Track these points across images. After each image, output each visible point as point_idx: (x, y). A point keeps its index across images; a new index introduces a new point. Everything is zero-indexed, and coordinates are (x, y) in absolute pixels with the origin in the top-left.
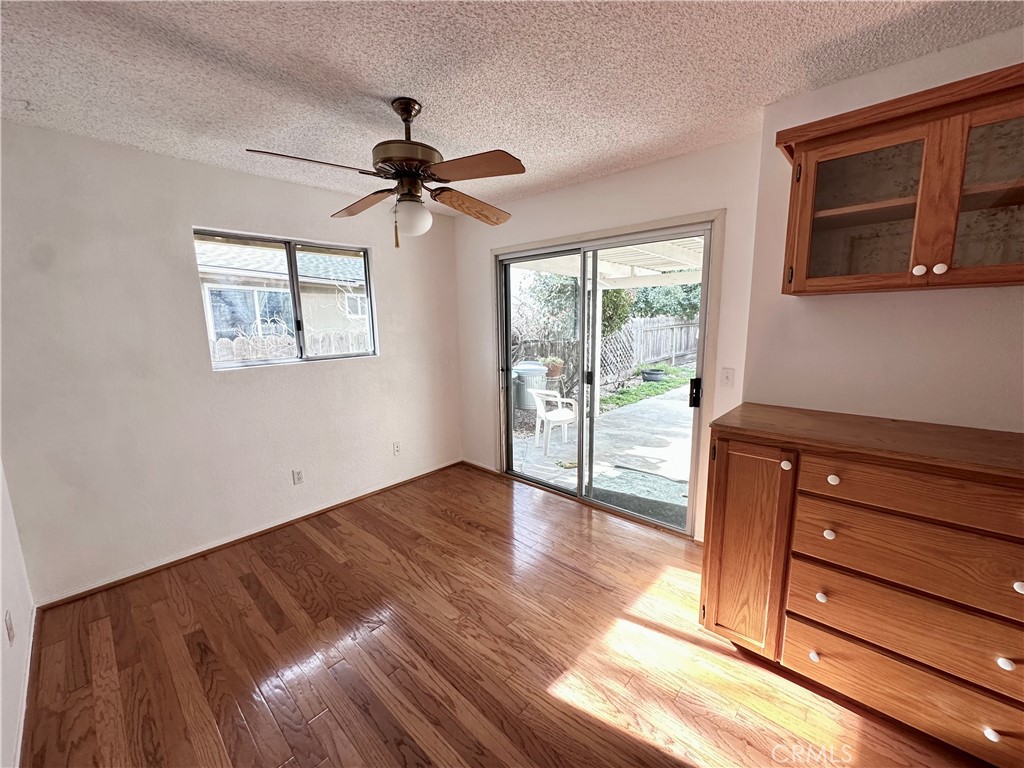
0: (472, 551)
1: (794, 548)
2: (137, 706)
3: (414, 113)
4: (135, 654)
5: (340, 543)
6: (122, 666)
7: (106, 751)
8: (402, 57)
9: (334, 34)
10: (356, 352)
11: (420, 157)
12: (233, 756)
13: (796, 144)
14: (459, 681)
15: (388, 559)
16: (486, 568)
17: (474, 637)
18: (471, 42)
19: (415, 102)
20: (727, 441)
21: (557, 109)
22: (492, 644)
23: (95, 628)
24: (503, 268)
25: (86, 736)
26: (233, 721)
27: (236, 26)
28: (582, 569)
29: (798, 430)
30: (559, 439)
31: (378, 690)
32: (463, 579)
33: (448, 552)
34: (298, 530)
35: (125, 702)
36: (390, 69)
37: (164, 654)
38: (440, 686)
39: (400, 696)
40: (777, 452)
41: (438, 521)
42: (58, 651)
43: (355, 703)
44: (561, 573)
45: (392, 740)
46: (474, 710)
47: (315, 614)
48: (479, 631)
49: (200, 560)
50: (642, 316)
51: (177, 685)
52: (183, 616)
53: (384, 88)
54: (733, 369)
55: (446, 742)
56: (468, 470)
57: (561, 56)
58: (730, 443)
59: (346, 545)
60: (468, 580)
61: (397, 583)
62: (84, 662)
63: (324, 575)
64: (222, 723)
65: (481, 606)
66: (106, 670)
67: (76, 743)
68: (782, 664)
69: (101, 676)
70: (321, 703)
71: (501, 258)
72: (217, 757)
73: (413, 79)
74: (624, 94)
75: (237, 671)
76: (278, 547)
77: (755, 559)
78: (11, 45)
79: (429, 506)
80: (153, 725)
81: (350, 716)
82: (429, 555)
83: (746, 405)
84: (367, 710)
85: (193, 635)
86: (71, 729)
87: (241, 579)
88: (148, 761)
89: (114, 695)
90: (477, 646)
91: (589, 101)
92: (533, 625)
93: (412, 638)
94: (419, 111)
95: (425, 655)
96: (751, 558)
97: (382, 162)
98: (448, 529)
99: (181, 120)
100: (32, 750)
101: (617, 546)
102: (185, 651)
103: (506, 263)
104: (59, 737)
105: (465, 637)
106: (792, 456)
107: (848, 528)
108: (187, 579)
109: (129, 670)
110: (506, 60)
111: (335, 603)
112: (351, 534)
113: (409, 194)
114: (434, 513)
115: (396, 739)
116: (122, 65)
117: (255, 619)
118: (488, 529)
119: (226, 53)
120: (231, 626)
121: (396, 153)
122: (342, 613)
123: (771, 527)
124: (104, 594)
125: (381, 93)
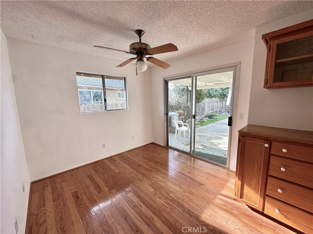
0: (157, 170)
1: (270, 173)
2: (58, 214)
3: (142, 34)
4: (58, 197)
5: (116, 166)
6: (54, 201)
7: (49, 227)
8: (140, 17)
9: (120, 10)
10: (121, 108)
11: (144, 47)
12: (86, 231)
13: (269, 38)
14: (155, 212)
15: (131, 172)
16: (162, 176)
17: (159, 198)
18: (161, 10)
19: (143, 31)
20: (245, 137)
21: (186, 31)
22: (165, 201)
23: (47, 189)
24: (166, 83)
25: (44, 222)
26: (86, 220)
27: (91, 9)
28: (192, 177)
29: (270, 133)
30: (183, 136)
31: (130, 213)
32: (155, 179)
33: (149, 171)
34: (104, 162)
35: (55, 212)
36: (136, 20)
37: (66, 198)
38: (149, 213)
39: (137, 216)
40: (263, 141)
41: (146, 160)
42: (36, 195)
43: (123, 217)
44: (186, 178)
45: (135, 230)
46: (160, 222)
47: (110, 188)
48: (160, 196)
49: (76, 170)
50: (208, 98)
51: (70, 208)
52: (71, 187)
53: (134, 27)
54: (243, 114)
55: (152, 232)
56: (154, 145)
57: (190, 13)
58: (246, 138)
59: (118, 167)
60: (156, 180)
61: (134, 179)
62: (44, 199)
63: (112, 176)
64: (83, 221)
65: (161, 188)
66: (49, 202)
67: (41, 224)
68: (265, 213)
69: (48, 204)
70: (112, 216)
71: (166, 80)
72: (81, 231)
73: (143, 23)
74: (209, 25)
75: (87, 204)
76: (98, 167)
77: (255, 177)
78: (29, 18)
79: (143, 156)
80: (63, 220)
81: (121, 221)
82: (144, 171)
83: (249, 125)
84: (126, 220)
85: (74, 193)
86: (40, 219)
87: (88, 176)
88: (61, 231)
89: (52, 210)
90: (160, 201)
91: (197, 28)
92: (178, 195)
93: (140, 197)
94: (144, 34)
95: (144, 203)
96: (253, 176)
97: (132, 49)
98: (149, 163)
99: (74, 39)
100: (29, 225)
101: (203, 170)
102: (72, 198)
103: (167, 81)
104: (36, 222)
105: (156, 198)
106: (269, 142)
107: (290, 167)
108: (72, 175)
109: (56, 202)
110: (172, 16)
111: (115, 185)
112: (120, 164)
113: (140, 59)
114: (145, 158)
115: (136, 230)
116: (58, 23)
117: (92, 188)
118: (162, 164)
119: (88, 18)
120: (85, 190)
121: (137, 46)
122: (118, 188)
123: (261, 166)
124: (49, 179)
125: (132, 28)
